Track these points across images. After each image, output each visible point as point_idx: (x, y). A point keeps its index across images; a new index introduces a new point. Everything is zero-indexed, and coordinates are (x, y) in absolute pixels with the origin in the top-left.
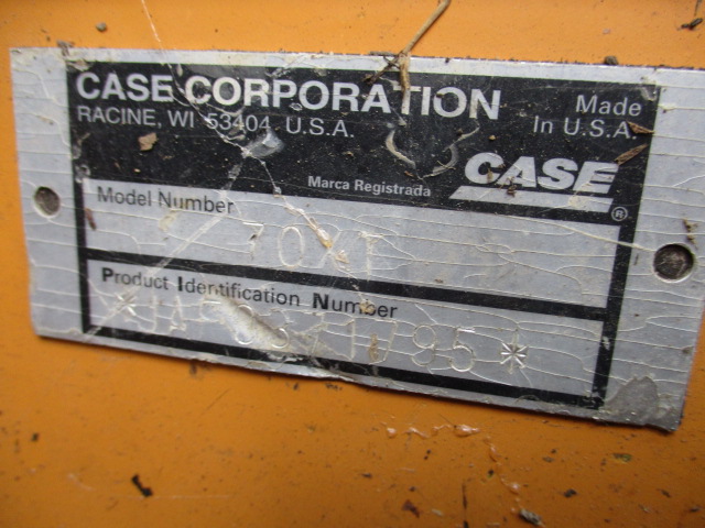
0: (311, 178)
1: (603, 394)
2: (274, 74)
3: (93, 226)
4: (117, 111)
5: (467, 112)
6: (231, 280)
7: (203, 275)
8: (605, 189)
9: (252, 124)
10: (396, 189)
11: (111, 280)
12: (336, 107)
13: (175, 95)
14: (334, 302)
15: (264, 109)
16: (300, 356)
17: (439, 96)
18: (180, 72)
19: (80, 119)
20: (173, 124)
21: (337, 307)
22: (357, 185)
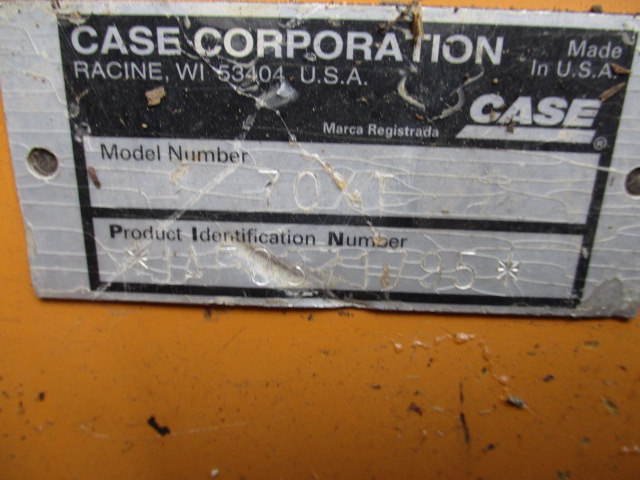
0: (325, 125)
1: (580, 294)
2: (288, 24)
3: (97, 184)
4: (119, 65)
5: (473, 58)
6: (247, 226)
7: (218, 224)
8: (589, 123)
9: (265, 74)
10: (406, 131)
11: (120, 237)
12: (350, 56)
13: (182, 47)
14: (348, 239)
15: (278, 60)
16: (315, 290)
17: (448, 44)
18: (188, 24)
19: (77, 75)
20: (182, 77)
21: (351, 242)
22: (370, 130)
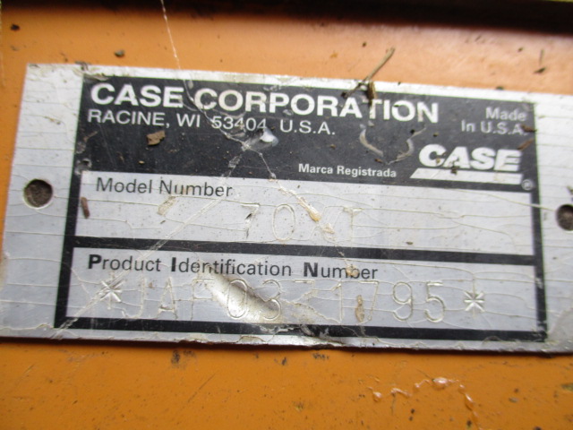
0: (301, 165)
2: (271, 88)
3: (87, 214)
4: (128, 113)
5: (416, 117)
6: (226, 256)
8: (515, 168)
9: (251, 124)
10: (370, 172)
12: (320, 113)
13: (184, 102)
14: (322, 270)
15: (262, 114)
16: (290, 325)
17: (397, 106)
18: (191, 85)
19: (90, 120)
20: (181, 124)
21: (326, 273)
22: (339, 170)
